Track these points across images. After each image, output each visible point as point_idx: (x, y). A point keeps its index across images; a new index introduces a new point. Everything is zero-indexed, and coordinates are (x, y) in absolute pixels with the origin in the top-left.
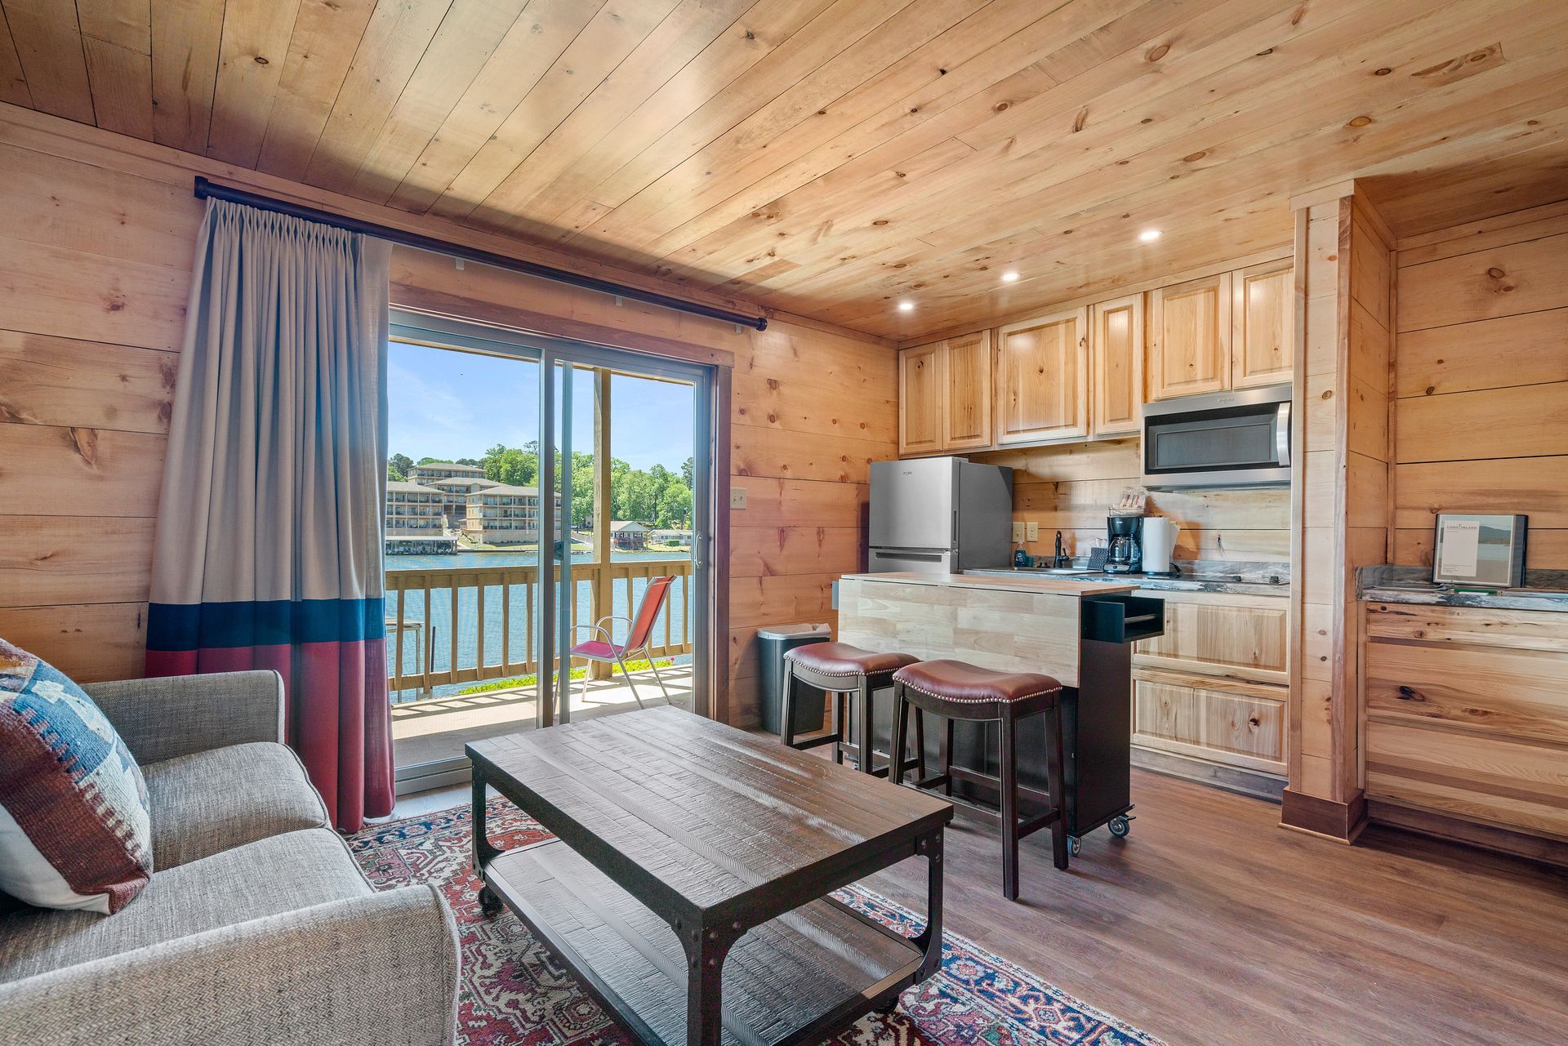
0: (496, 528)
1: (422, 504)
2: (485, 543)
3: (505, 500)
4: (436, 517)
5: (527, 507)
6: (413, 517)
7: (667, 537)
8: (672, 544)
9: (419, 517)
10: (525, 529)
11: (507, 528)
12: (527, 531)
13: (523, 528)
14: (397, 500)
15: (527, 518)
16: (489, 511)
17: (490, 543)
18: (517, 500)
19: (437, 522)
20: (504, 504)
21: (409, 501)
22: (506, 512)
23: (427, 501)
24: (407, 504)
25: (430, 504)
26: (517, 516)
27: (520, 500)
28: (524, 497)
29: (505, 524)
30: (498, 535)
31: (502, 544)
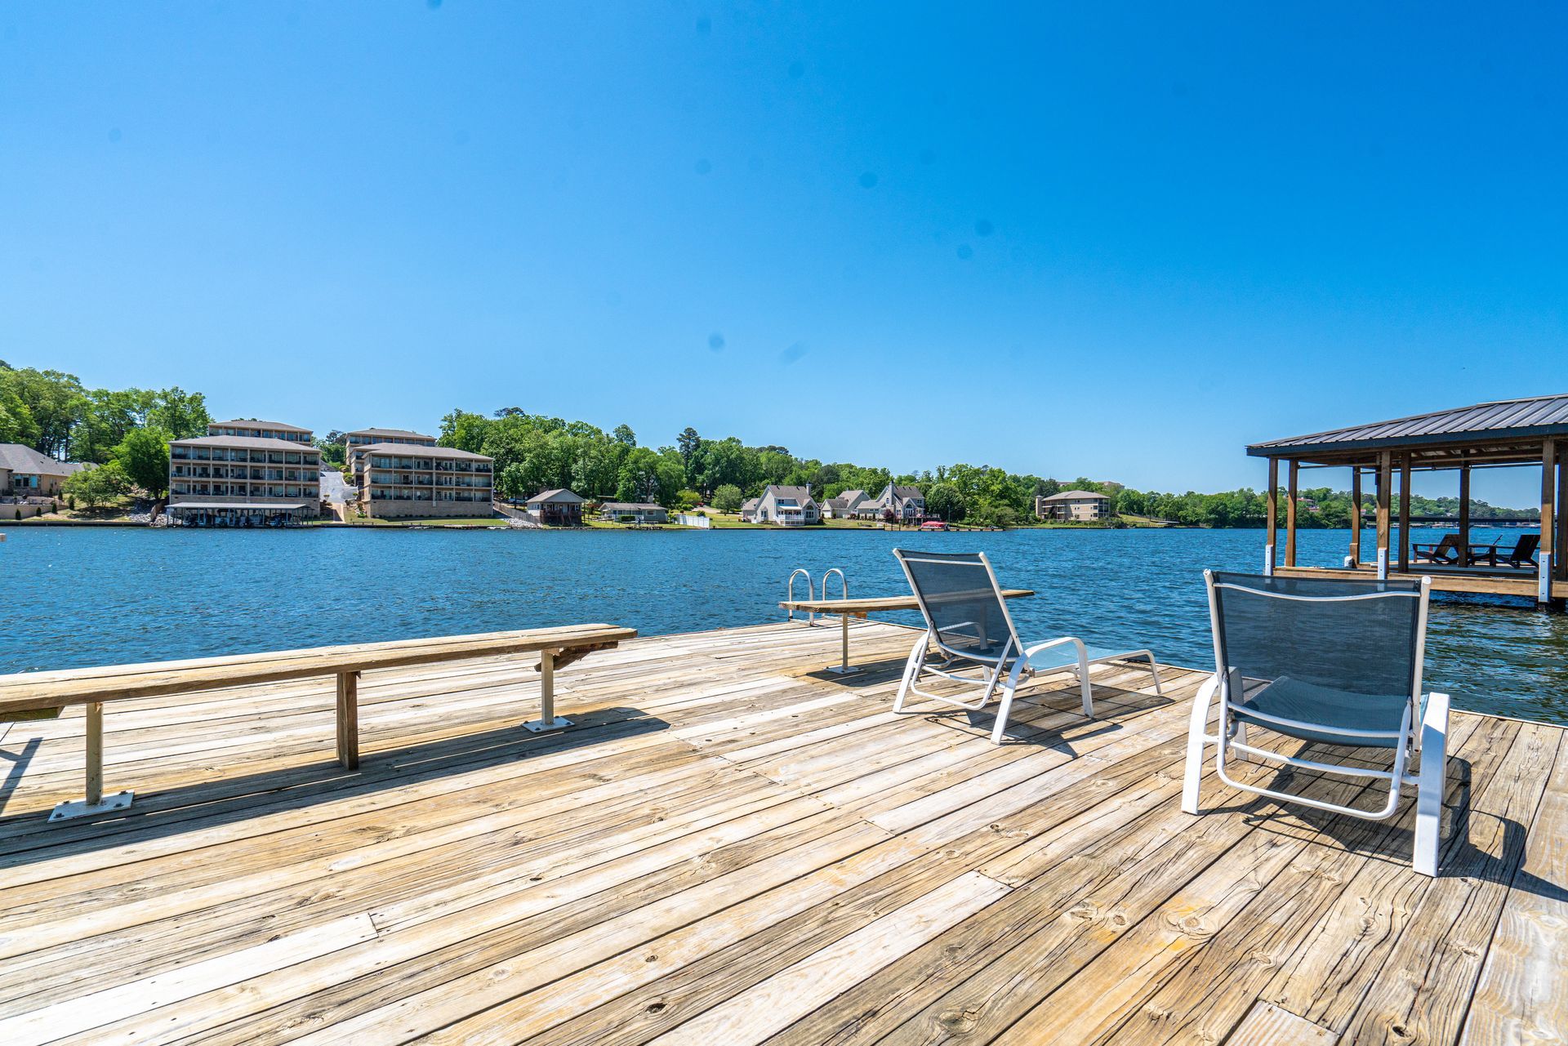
0: (391, 498)
1: (288, 466)
2: (374, 517)
3: (405, 462)
4: (309, 483)
5: (434, 471)
6: (275, 482)
7: (621, 512)
8: (624, 520)
9: (284, 482)
10: (431, 499)
11: (409, 498)
12: (434, 503)
13: (430, 499)
14: (253, 460)
15: (434, 486)
16: (382, 476)
17: (381, 517)
18: (422, 463)
19: (313, 490)
20: (403, 467)
21: (271, 461)
22: (406, 478)
23: (299, 463)
24: (267, 465)
25: (302, 466)
26: (421, 483)
27: (426, 464)
28: (431, 459)
29: (406, 493)
30: (393, 507)
31: (398, 518)
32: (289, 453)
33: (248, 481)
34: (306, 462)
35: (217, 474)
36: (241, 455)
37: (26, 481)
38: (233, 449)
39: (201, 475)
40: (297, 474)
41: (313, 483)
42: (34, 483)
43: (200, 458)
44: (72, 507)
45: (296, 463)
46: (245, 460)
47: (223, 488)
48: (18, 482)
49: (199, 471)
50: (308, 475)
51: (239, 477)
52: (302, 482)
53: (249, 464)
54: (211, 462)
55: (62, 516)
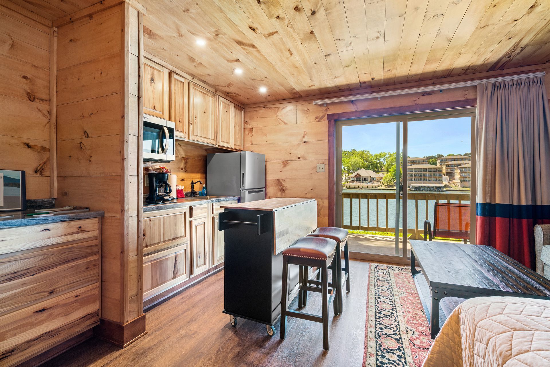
32: (434, 168)
33: (423, 177)
34: (439, 171)
35: (415, 176)
36: (421, 170)
37: (374, 178)
38: (419, 169)
39: (411, 176)
40: (435, 174)
41: (441, 177)
42: (375, 179)
43: (410, 171)
44: (384, 185)
45: (435, 171)
46: (422, 171)
47: (416, 179)
48: (372, 179)
49: (410, 175)
50: (439, 174)
51: (420, 176)
52: (437, 177)
53: (423, 172)
54: (414, 172)
55: (383, 187)
